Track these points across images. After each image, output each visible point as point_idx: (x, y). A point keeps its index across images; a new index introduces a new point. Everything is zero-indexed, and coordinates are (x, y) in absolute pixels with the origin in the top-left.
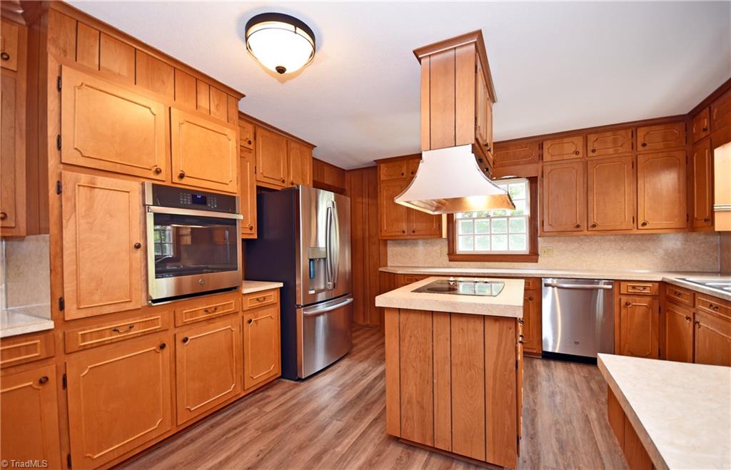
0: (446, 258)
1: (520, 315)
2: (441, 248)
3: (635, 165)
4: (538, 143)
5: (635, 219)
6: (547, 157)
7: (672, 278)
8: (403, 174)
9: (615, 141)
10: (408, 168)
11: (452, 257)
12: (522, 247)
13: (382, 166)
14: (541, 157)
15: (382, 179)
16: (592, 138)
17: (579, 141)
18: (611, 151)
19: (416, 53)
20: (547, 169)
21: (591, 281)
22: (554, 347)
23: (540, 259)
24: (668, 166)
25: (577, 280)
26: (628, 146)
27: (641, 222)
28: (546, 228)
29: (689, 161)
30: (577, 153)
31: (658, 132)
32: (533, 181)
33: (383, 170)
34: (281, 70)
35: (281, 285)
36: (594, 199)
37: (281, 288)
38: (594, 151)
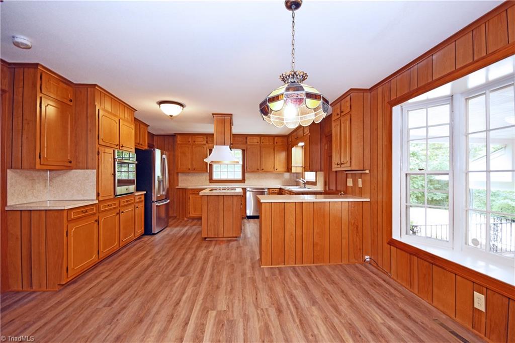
0: (208, 181)
1: (242, 194)
2: (206, 177)
3: (274, 149)
4: (246, 136)
5: (274, 168)
6: (248, 143)
7: (282, 187)
8: (189, 142)
9: (269, 140)
10: (192, 139)
11: (211, 181)
12: (240, 177)
13: (178, 136)
14: (247, 142)
15: (178, 143)
16: (262, 138)
17: (258, 138)
18: (268, 143)
19: (213, 114)
20: (249, 147)
21: (263, 189)
22: (250, 214)
23: (246, 182)
24: (283, 150)
25: (257, 189)
26: (272, 142)
27: (276, 168)
28: (248, 170)
29: (288, 149)
30: (258, 143)
31: (280, 139)
32: (243, 151)
33: (179, 138)
34: (171, 116)
35: (145, 192)
36: (263, 160)
37: (145, 194)
38: (263, 143)
